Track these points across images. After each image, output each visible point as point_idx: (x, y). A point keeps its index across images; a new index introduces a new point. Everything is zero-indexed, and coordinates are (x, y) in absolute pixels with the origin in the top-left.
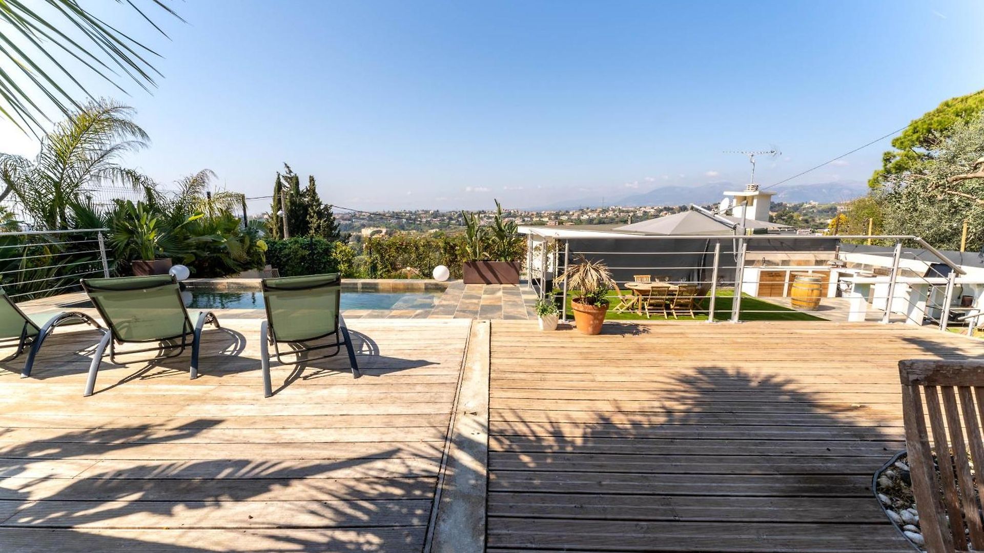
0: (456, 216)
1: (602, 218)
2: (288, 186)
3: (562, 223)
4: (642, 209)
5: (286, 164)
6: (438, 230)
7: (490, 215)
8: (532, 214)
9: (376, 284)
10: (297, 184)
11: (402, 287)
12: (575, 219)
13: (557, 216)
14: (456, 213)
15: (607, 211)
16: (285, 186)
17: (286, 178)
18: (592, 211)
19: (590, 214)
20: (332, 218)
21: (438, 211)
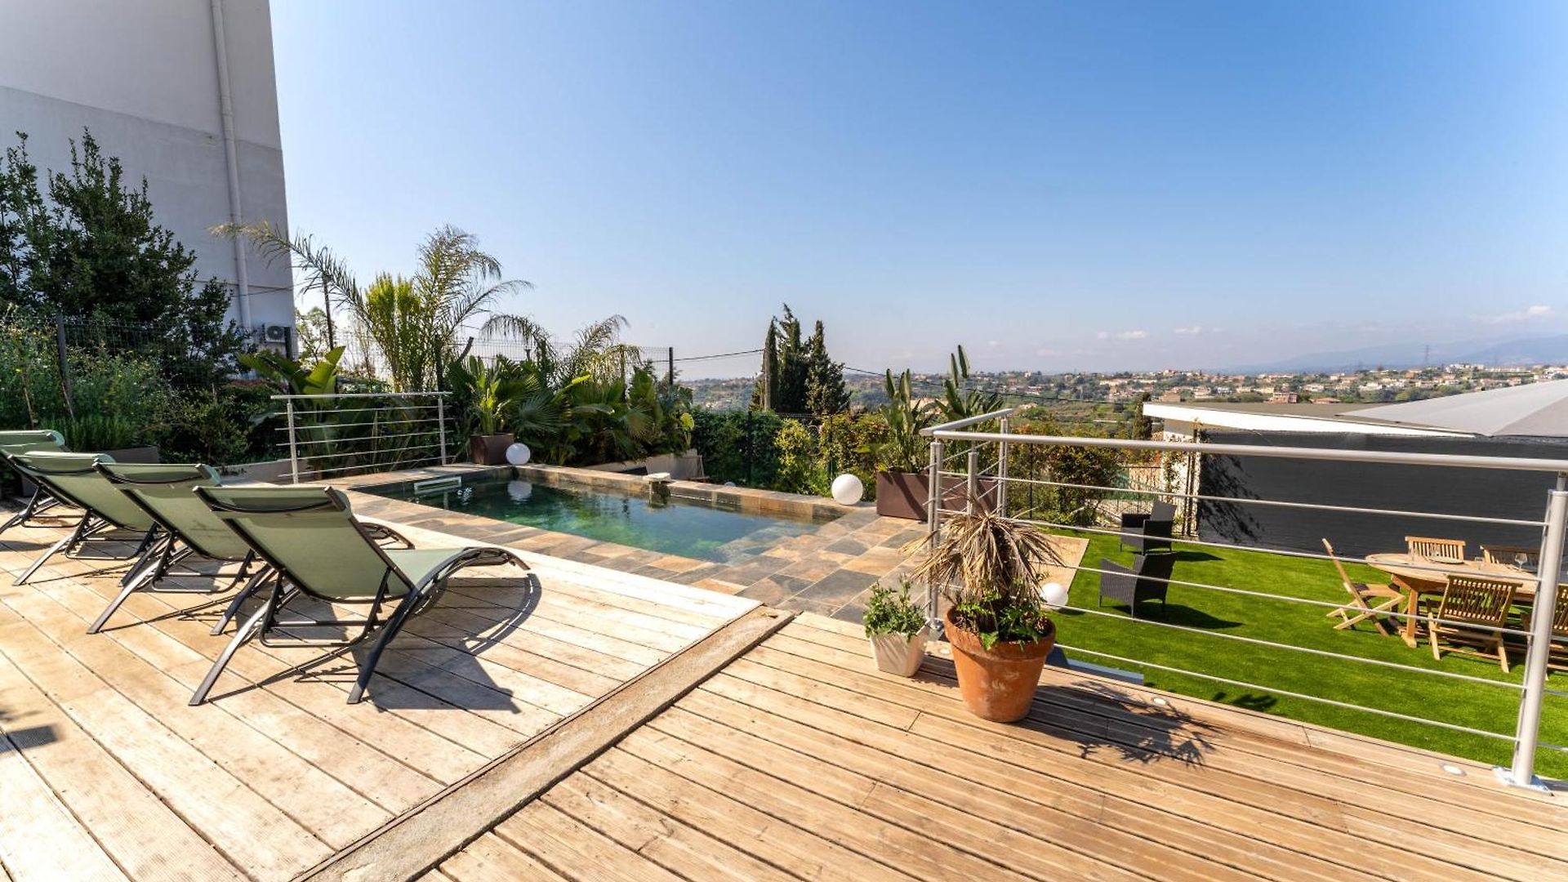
0: (1072, 382)
1: (1422, 390)
2: (786, 336)
3: (1307, 399)
4: (1551, 369)
5: (786, 306)
6: (1035, 406)
7: (1142, 381)
8: (1236, 381)
9: (737, 498)
10: (797, 333)
11: (776, 507)
12: (1345, 392)
13: (1296, 384)
14: (1074, 376)
15: (1438, 375)
16: (781, 337)
17: (783, 324)
18: (1392, 374)
19: (1386, 380)
20: (840, 383)
21: (1039, 373)
